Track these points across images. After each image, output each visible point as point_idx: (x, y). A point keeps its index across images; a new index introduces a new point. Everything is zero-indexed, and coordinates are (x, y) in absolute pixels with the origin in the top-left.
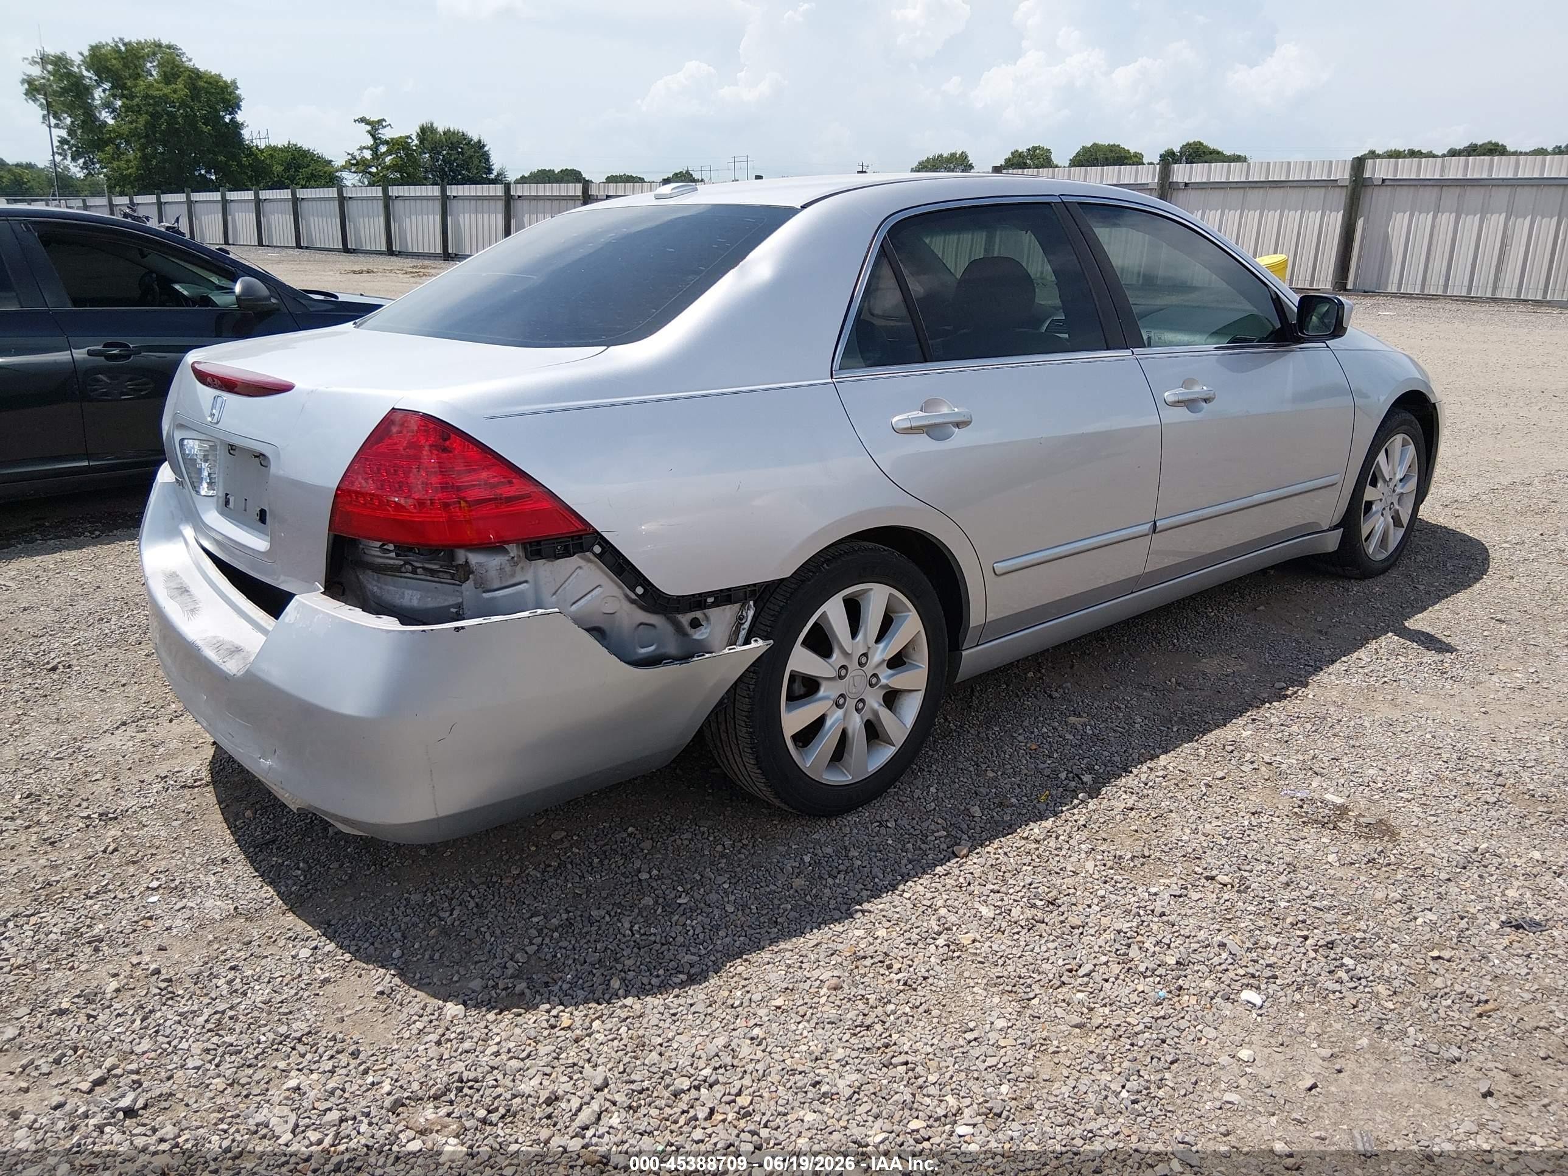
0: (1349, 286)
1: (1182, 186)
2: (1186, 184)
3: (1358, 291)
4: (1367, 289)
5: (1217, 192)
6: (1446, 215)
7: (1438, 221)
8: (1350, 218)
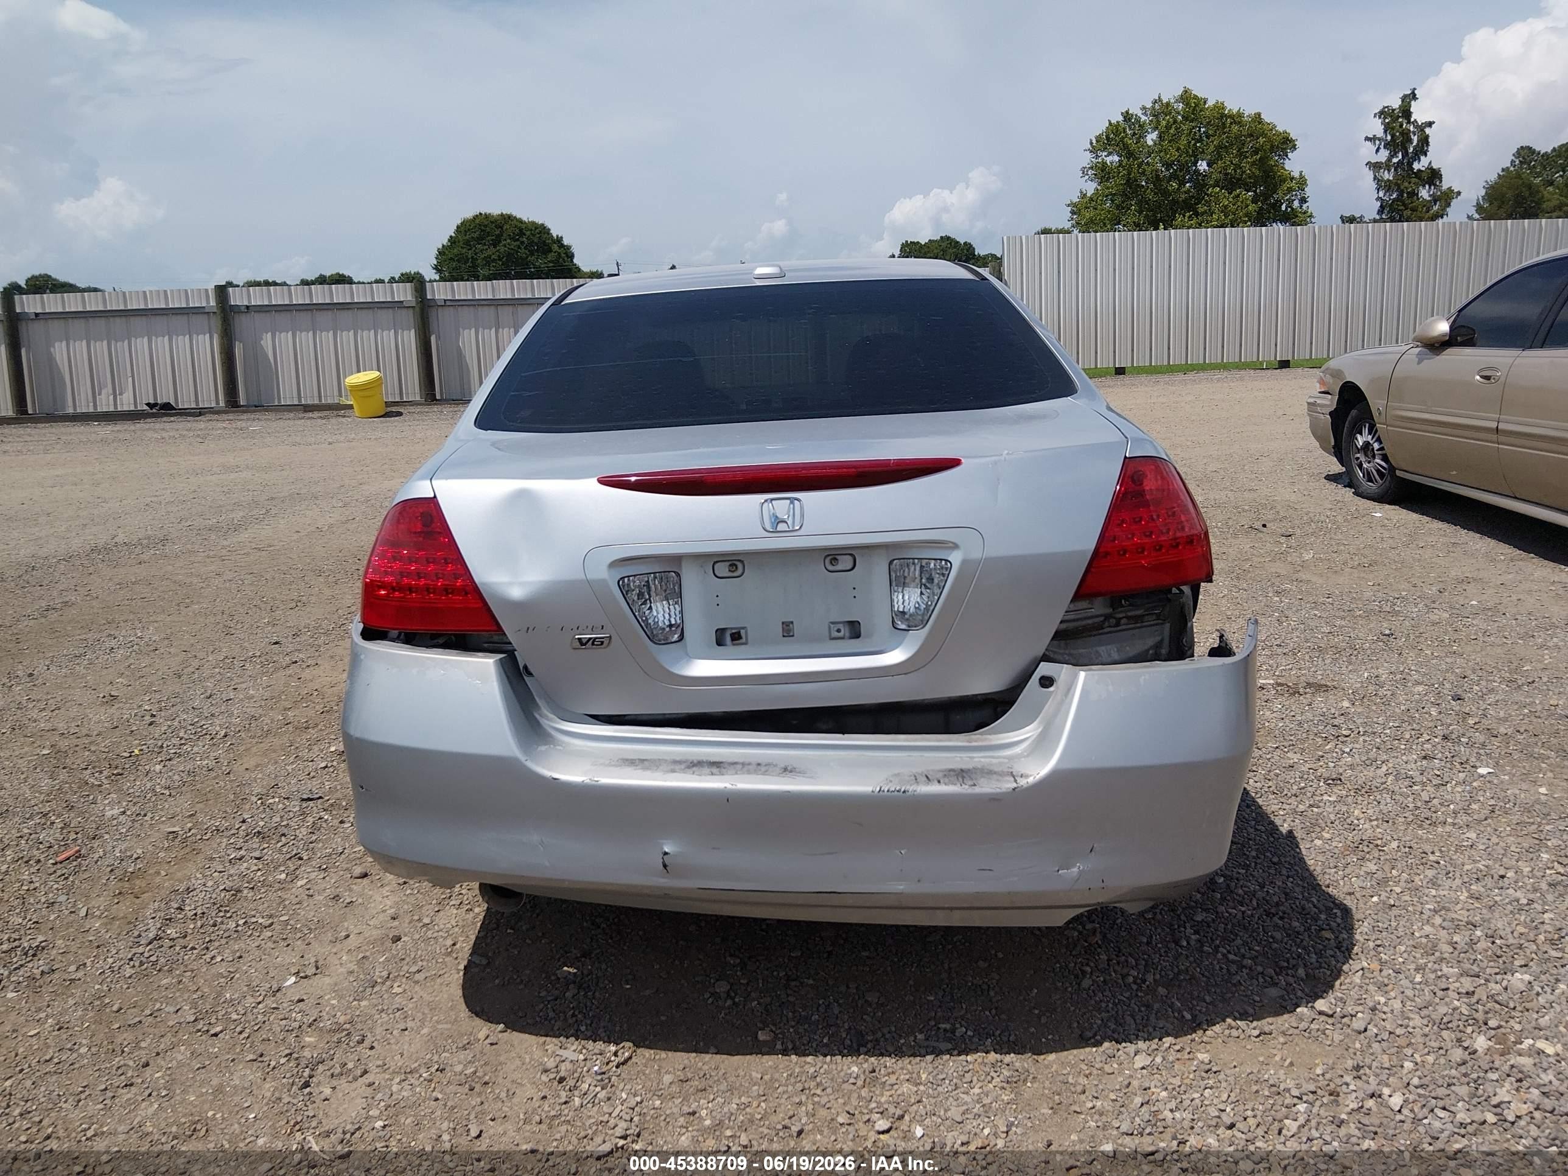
0: (438, 397)
1: (243, 309)
2: (247, 307)
3: (445, 400)
4: (454, 398)
5: (283, 314)
6: (506, 330)
7: (500, 335)
8: (425, 336)
